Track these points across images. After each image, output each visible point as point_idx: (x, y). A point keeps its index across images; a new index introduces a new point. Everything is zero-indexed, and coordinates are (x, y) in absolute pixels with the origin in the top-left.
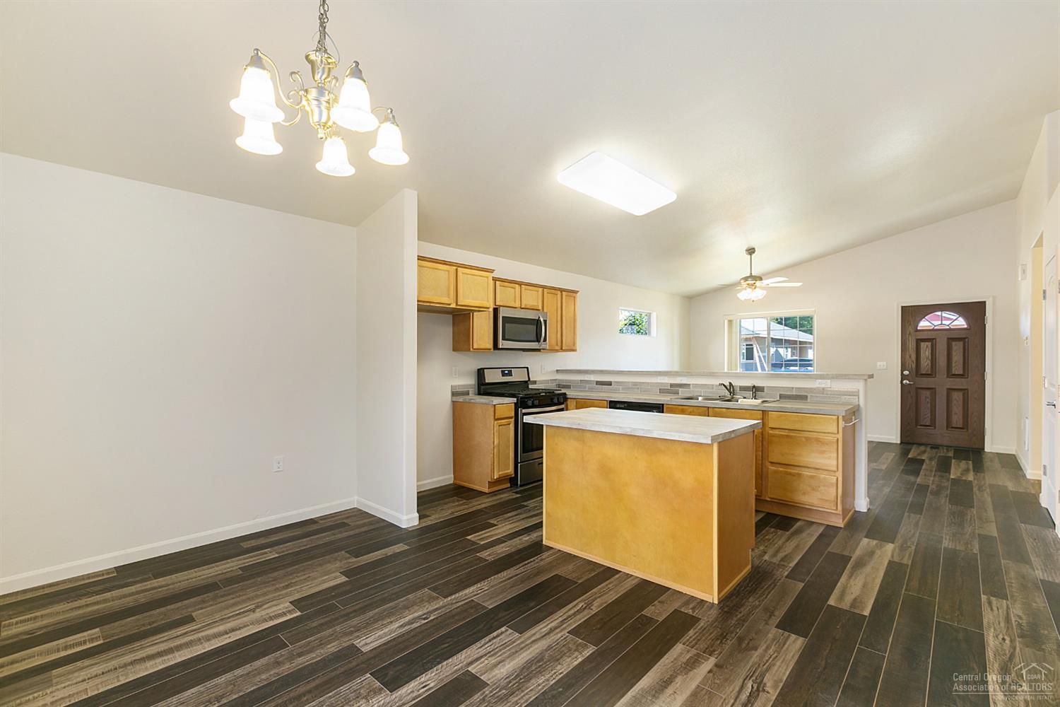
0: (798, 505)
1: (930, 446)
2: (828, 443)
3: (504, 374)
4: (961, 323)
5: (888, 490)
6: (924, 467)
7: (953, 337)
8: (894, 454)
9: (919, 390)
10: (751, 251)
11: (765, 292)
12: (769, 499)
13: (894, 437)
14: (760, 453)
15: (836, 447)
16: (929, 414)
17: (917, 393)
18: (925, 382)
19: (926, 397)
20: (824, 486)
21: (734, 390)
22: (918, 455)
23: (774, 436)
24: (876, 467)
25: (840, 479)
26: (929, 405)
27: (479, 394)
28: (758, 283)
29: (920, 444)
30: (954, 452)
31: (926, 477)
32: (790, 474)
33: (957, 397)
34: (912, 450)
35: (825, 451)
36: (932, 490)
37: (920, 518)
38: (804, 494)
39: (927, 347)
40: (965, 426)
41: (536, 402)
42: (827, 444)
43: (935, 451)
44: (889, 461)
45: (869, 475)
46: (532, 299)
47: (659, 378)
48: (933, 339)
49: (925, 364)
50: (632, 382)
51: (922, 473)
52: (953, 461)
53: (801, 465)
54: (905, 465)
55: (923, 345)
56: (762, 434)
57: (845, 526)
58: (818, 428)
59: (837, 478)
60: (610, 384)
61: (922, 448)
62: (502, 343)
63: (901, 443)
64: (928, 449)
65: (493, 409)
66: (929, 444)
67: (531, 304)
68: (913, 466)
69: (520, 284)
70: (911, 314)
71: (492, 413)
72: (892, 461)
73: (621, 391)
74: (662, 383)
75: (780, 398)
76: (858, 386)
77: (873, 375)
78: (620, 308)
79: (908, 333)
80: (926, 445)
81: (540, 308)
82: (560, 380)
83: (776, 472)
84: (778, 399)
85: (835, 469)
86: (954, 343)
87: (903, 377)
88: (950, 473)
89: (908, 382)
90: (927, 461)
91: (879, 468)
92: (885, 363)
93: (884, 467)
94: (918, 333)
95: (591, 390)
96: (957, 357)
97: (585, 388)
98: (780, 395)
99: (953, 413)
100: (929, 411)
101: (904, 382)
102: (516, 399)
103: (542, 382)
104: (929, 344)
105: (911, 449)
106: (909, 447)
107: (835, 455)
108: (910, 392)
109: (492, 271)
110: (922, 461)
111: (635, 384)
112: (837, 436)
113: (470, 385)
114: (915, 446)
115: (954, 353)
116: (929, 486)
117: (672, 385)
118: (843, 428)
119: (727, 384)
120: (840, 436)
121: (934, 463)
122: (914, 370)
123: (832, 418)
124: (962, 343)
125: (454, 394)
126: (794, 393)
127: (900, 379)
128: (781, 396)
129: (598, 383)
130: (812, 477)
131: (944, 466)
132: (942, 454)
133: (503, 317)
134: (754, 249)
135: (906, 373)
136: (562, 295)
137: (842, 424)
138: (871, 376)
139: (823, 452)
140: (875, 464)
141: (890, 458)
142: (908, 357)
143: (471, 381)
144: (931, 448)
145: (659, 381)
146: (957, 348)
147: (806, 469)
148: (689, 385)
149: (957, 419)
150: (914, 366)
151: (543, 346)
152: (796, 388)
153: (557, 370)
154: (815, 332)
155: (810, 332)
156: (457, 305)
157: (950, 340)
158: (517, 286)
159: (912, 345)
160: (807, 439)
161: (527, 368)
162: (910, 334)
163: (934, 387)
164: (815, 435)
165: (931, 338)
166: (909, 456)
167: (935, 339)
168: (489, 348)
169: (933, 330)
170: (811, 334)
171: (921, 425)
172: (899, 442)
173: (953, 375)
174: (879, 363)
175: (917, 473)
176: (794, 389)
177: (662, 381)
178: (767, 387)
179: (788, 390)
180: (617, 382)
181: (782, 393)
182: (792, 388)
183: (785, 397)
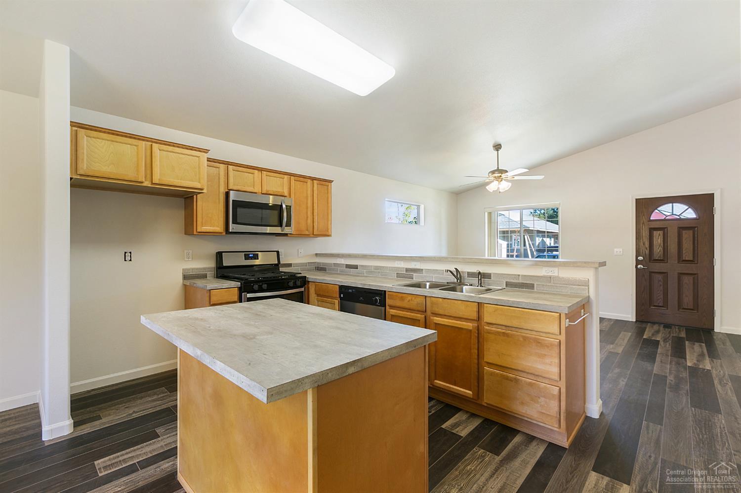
0: (516, 415)
1: (662, 325)
2: (550, 346)
3: (247, 257)
4: (690, 214)
5: (624, 383)
6: (659, 350)
7: (683, 226)
8: (630, 334)
9: (653, 274)
10: (498, 147)
11: (510, 184)
12: (485, 405)
13: (630, 315)
14: (476, 351)
15: (557, 351)
16: (662, 297)
17: (650, 277)
18: (657, 267)
19: (659, 281)
20: (544, 397)
21: (461, 277)
22: (653, 335)
23: (489, 333)
24: (612, 351)
25: (563, 390)
26: (662, 287)
27: (218, 277)
28: (503, 176)
29: (654, 323)
30: (686, 332)
31: (663, 365)
32: (507, 378)
33: (687, 280)
34: (647, 330)
35: (545, 355)
36: (670, 383)
37: (660, 430)
38: (522, 403)
39: (659, 235)
40: (696, 307)
41: (265, 286)
42: (548, 347)
43: (668, 330)
44: (626, 341)
45: (601, 365)
46: (275, 185)
48: (665, 228)
49: (658, 250)
50: (374, 266)
51: (658, 359)
52: (687, 342)
53: (520, 369)
54: (641, 349)
55: (656, 233)
56: (478, 330)
57: (570, 447)
58: (538, 326)
59: (560, 389)
60: (356, 267)
61: (656, 327)
62: (232, 227)
63: (637, 321)
64: (662, 328)
65: (208, 294)
66: (662, 324)
67: (274, 189)
68: (648, 349)
69: (261, 170)
70: (645, 206)
71: (208, 299)
72: (628, 341)
73: (365, 275)
74: (399, 268)
76: (587, 275)
77: (605, 262)
78: (386, 199)
79: (642, 222)
80: (659, 324)
81: (286, 194)
82: (318, 263)
83: (492, 374)
84: (504, 287)
85: (556, 377)
86: (684, 232)
87: (638, 262)
88: (685, 359)
89: (642, 267)
90: (662, 343)
91: (615, 351)
92: (621, 250)
93: (620, 350)
94: (650, 222)
95: (342, 273)
96: (687, 245)
97: (337, 270)
98: (506, 282)
99: (684, 295)
100: (662, 292)
101: (639, 266)
102: (240, 283)
103: (297, 265)
104: (661, 232)
105: (646, 328)
106: (644, 325)
107: (557, 361)
108: (644, 276)
109: (206, 151)
110: (657, 343)
111: (377, 268)
112: (559, 337)
113: (209, 268)
114: (649, 324)
115: (684, 241)
116: (667, 377)
117: (407, 270)
118: (566, 328)
119: (453, 270)
120: (563, 338)
121: (668, 346)
122: (648, 256)
123: (553, 316)
124: (691, 231)
125: (185, 277)
126: (521, 281)
127: (635, 264)
128: (507, 284)
129: (348, 266)
130: (531, 384)
131: (679, 351)
132: (674, 335)
133: (233, 200)
134: (500, 145)
135: (640, 258)
136: (313, 183)
137: (566, 323)
138: (603, 264)
139: (542, 356)
140: (612, 346)
141: (625, 338)
142: (641, 244)
143: (210, 264)
144: (664, 327)
145: (397, 266)
146: (687, 235)
147: (525, 375)
148: (422, 270)
149: (688, 300)
150: (647, 252)
151: (287, 230)
152: (522, 276)
153: (316, 254)
154: (560, 222)
155: (557, 223)
156: (152, 183)
157: (681, 229)
158: (256, 172)
159: (645, 233)
160: (525, 338)
161: (278, 252)
162: (643, 223)
163: (665, 271)
164: (533, 335)
165: (663, 227)
166: (644, 337)
167: (667, 228)
168: (220, 231)
169: (665, 220)
170: (557, 224)
171: (654, 306)
172: (634, 320)
173: (684, 261)
174: (616, 250)
175: (652, 358)
176: (520, 276)
177: (399, 266)
178: (494, 273)
179: (515, 278)
180: (362, 266)
181: (508, 280)
182: (519, 275)
183: (511, 285)
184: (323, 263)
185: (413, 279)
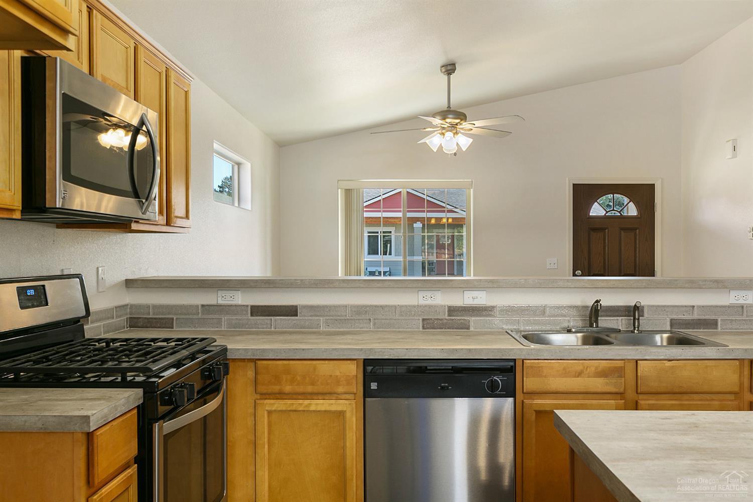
7: (625, 227)
10: (450, 69)
47: (421, 294)
48: (605, 229)
49: (597, 260)
55: (595, 236)
60: (291, 311)
70: (583, 196)
75: (671, 325)
79: (580, 220)
82: (135, 307)
84: (668, 328)
94: (590, 220)
96: (629, 252)
97: (219, 322)
98: (671, 320)
104: (601, 235)
117: (452, 310)
122: (587, 270)
124: (633, 235)
126: (696, 318)
128: (673, 324)
129: (257, 311)
134: (455, 65)
135: (578, 272)
150: (586, 264)
152: (699, 307)
153: (127, 281)
157: (622, 231)
159: (583, 235)
174: (549, 261)
176: (695, 307)
177: (429, 302)
178: (649, 306)
179: (687, 312)
180: (312, 308)
181: (675, 317)
182: (693, 307)
183: (679, 324)
184: (155, 307)
185: (468, 328)
